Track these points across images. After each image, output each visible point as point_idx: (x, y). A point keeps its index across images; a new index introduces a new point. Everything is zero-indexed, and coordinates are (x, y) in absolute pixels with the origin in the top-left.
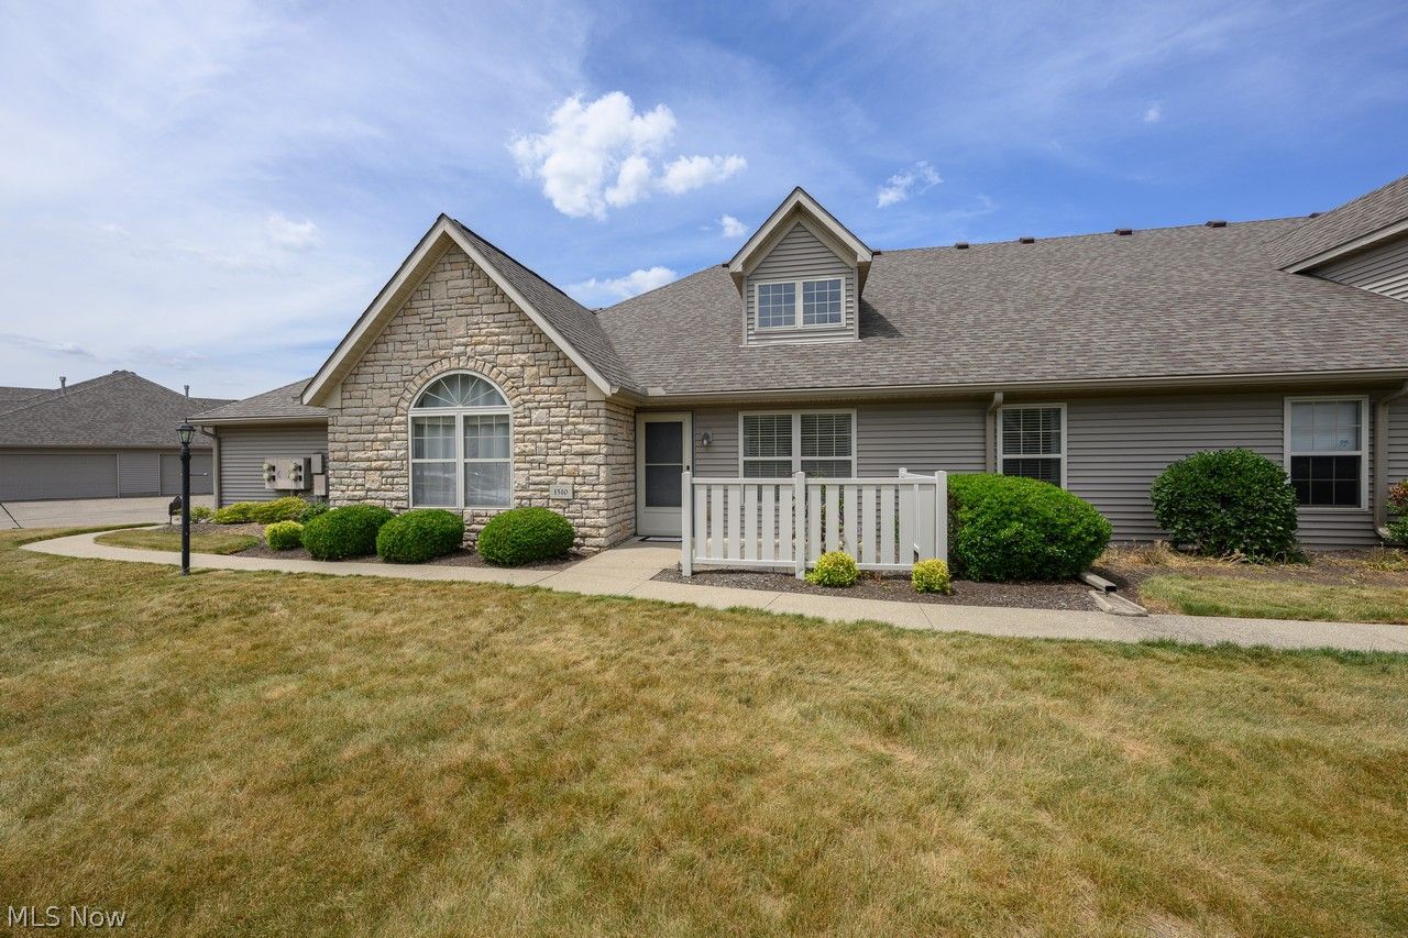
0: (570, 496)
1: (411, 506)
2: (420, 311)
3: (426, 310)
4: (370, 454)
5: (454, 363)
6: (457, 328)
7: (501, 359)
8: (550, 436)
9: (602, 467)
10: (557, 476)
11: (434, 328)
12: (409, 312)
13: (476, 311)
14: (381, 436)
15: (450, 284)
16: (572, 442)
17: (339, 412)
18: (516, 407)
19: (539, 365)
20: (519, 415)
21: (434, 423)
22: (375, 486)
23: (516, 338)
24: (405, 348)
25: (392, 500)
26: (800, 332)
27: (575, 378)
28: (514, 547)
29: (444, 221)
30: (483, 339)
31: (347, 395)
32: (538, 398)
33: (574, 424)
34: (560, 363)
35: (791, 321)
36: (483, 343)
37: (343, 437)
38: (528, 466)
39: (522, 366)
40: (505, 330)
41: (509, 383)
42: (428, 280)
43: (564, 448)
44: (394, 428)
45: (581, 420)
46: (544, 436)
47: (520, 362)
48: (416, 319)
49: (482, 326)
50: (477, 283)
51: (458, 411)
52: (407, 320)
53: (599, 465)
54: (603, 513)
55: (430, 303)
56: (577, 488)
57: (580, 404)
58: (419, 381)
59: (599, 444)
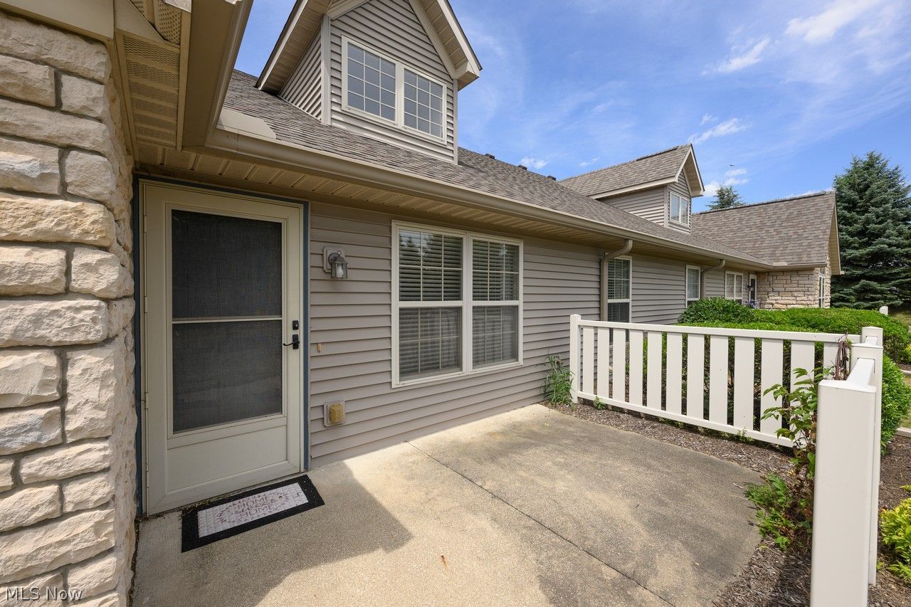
26: (400, 133)
35: (390, 115)
59: (68, 245)
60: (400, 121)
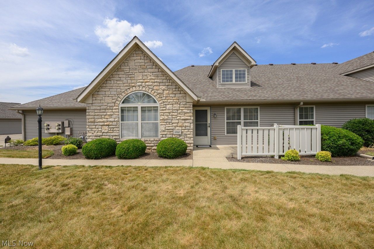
0: (180, 133)
1: (120, 138)
2: (124, 70)
3: (127, 70)
4: (104, 120)
5: (138, 88)
6: (139, 77)
7: (155, 88)
8: (173, 114)
9: (191, 124)
10: (175, 127)
11: (130, 76)
12: (120, 70)
13: (146, 71)
14: (108, 113)
15: (136, 61)
16: (181, 116)
17: (91, 105)
18: (161, 104)
19: (169, 90)
20: (162, 107)
21: (129, 109)
22: (106, 131)
23: (161, 81)
24: (118, 82)
25: (113, 136)
26: (234, 84)
27: (182, 95)
28: (174, 152)
29: (136, 39)
30: (149, 80)
31: (95, 99)
32: (169, 101)
33: (182, 110)
34: (177, 89)
35: (232, 81)
36: (149, 82)
37: (93, 114)
38: (165, 124)
39: (163, 90)
40: (157, 78)
41: (158, 96)
42: (127, 59)
43: (178, 118)
44: (113, 111)
45: (184, 108)
46: (171, 114)
47: (163, 89)
48: (123, 73)
49: (148, 76)
50: (146, 61)
51: (139, 105)
52: (118, 73)
53: (190, 123)
54: (192, 139)
55: (128, 67)
56: (183, 131)
57: (184, 103)
58: (124, 94)
59: (190, 116)
60: (234, 82)
